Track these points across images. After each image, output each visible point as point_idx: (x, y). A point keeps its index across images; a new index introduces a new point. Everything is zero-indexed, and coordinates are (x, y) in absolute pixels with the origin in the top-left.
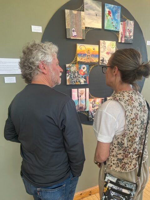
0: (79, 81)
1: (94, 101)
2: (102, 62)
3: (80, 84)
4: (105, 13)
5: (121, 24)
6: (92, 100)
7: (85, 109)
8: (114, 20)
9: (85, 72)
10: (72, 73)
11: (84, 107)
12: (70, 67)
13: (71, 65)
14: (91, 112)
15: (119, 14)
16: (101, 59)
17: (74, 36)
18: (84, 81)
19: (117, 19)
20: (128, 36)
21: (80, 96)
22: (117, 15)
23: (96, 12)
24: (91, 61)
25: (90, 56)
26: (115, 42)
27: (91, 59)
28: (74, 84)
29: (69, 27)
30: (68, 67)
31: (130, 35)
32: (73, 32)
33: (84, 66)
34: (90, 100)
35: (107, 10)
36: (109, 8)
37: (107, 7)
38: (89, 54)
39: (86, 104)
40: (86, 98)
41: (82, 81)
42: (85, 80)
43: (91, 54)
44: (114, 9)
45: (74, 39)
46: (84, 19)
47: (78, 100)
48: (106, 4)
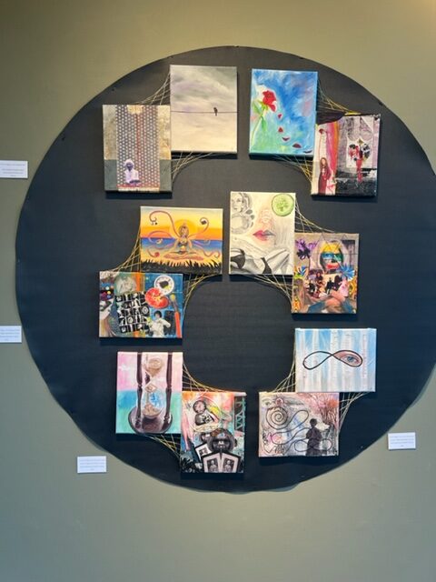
0: (147, 327)
1: (204, 401)
2: (235, 265)
3: (147, 336)
4: (252, 100)
5: (321, 131)
6: (197, 395)
7: (166, 425)
8: (288, 121)
9: (168, 296)
10: (119, 299)
11: (162, 419)
12: (112, 280)
13: (118, 273)
14: (189, 439)
15: (313, 97)
16: (232, 254)
17: (132, 182)
18: (165, 326)
19: (300, 115)
20: (354, 172)
21: (148, 380)
22: (300, 101)
23: (214, 100)
24: (193, 262)
25: (190, 245)
26: (293, 195)
27: (194, 255)
28: (127, 335)
29: (114, 157)
30: (104, 280)
31: (364, 166)
32: (127, 172)
33: (164, 277)
34: (185, 397)
35: (258, 91)
36: (269, 80)
37: (261, 79)
38: (185, 240)
39: (171, 410)
40: (169, 386)
41: (158, 327)
42: (168, 325)
43: (193, 238)
44: (289, 85)
45: (130, 193)
46: (168, 127)
47: (140, 390)
48: (254, 71)
